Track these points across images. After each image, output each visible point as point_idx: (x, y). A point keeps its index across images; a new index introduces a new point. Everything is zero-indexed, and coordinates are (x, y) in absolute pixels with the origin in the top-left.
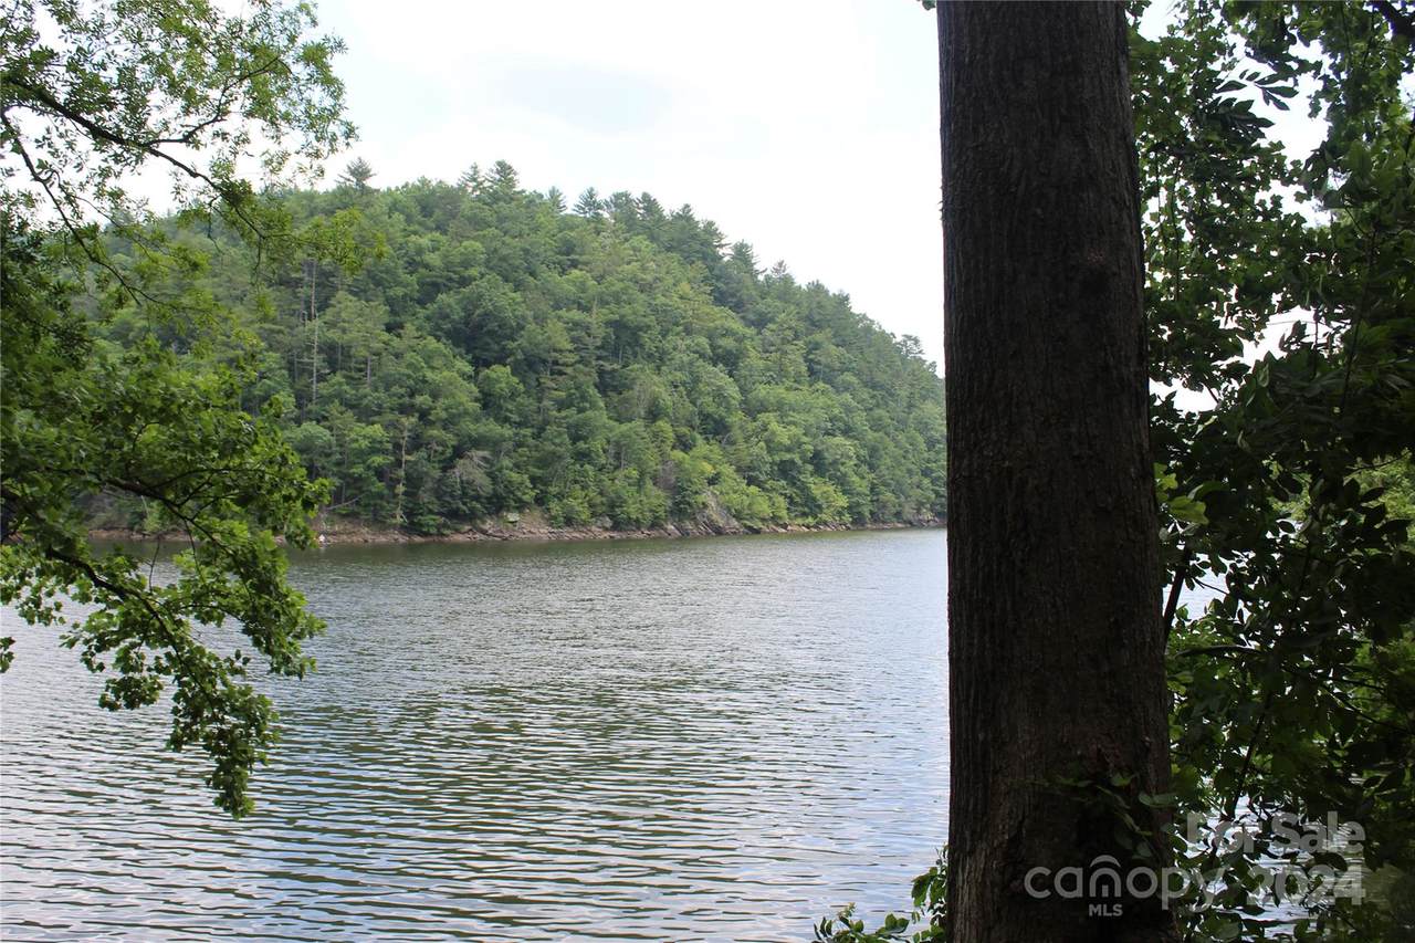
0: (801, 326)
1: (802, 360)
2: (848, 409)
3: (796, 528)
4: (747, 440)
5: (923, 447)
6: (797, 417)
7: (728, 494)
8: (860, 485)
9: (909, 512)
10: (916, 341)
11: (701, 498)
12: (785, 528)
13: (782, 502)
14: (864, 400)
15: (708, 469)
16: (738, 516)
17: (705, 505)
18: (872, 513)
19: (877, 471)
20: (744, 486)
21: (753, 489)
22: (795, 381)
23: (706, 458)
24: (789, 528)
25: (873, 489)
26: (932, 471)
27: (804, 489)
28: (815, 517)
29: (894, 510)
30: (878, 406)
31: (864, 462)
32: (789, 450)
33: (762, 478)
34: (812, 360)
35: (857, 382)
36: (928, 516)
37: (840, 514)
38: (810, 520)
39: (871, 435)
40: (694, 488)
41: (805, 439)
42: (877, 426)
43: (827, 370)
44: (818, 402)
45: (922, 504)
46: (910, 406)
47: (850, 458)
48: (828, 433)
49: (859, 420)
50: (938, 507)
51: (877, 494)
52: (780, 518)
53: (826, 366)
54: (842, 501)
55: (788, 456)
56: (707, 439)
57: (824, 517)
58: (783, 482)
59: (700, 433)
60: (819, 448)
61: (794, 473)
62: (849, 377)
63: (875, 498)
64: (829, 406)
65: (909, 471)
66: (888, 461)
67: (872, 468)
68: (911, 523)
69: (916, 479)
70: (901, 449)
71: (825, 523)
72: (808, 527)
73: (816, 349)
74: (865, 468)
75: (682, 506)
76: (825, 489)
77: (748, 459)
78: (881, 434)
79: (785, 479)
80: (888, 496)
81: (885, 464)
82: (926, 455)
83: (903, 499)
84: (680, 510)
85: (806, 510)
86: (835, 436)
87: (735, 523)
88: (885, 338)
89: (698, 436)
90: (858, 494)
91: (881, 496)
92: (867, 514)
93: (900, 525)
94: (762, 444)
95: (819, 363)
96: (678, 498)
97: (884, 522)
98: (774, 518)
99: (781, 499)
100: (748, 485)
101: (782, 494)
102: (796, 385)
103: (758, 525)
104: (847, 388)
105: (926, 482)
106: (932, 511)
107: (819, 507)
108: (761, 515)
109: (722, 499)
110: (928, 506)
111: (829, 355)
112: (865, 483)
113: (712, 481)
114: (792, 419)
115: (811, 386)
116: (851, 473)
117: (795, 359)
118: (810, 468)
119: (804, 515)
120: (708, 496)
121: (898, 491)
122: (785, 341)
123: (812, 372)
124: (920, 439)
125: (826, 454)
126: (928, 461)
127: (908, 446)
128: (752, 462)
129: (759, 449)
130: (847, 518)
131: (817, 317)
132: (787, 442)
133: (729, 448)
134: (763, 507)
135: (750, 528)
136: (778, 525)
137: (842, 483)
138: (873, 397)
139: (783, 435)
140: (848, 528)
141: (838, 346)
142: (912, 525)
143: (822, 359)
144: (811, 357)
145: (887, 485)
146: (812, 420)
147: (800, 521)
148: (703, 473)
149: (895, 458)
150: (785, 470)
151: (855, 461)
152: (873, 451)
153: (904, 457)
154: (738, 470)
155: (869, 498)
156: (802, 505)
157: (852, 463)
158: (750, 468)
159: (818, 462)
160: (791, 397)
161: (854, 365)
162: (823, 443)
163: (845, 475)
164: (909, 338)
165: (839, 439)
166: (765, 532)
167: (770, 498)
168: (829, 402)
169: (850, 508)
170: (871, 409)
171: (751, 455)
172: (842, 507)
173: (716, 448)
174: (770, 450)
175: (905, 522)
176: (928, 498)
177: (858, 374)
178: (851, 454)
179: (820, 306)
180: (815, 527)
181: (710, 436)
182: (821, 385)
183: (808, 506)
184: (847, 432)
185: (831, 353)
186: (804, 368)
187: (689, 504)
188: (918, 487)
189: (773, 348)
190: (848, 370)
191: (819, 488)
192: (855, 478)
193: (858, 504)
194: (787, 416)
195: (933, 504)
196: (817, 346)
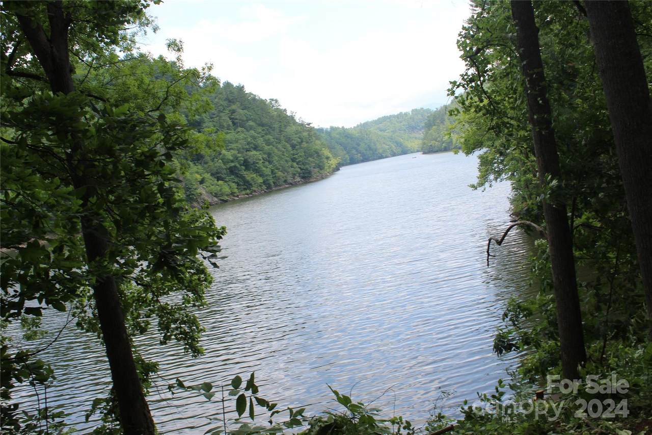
0: (225, 103)
1: (228, 119)
2: (254, 138)
3: (243, 196)
4: (213, 160)
5: (290, 148)
6: (233, 146)
7: (210, 187)
8: (267, 171)
9: (290, 180)
10: (276, 101)
11: (198, 191)
12: (238, 197)
13: (234, 186)
14: (260, 132)
15: (199, 177)
16: (216, 196)
17: (201, 194)
18: (274, 183)
19: (272, 164)
20: (216, 181)
21: (220, 182)
22: (228, 129)
23: (197, 173)
24: (239, 196)
25: (272, 172)
26: (297, 159)
27: (242, 177)
28: (250, 189)
29: (283, 180)
30: (266, 134)
31: (266, 160)
32: (232, 161)
33: (223, 176)
34: (233, 118)
35: (255, 124)
36: (298, 179)
37: (260, 186)
38: (248, 191)
39: (267, 148)
40: (194, 187)
41: (240, 155)
42: (268, 143)
43: (240, 122)
44: (240, 137)
45: (295, 174)
46: (281, 131)
47: (260, 160)
48: (247, 150)
49: (260, 141)
50: (301, 175)
51: (275, 174)
52: (235, 193)
53: (240, 120)
54: (260, 180)
55: (233, 164)
56: (194, 163)
57: (254, 188)
58: (233, 177)
59: (191, 161)
60: (245, 158)
61: (237, 172)
62: (251, 123)
63: (274, 176)
64: (245, 138)
65: (286, 161)
66: (276, 158)
67: (270, 162)
68: (291, 184)
69: (290, 163)
70: (281, 151)
71: (255, 191)
72: (248, 195)
73: (234, 113)
74: (267, 163)
75: (191, 196)
76: (252, 176)
77: (215, 169)
78: (271, 146)
79: (233, 175)
80: (279, 174)
81: (276, 160)
82: (292, 152)
83: (286, 174)
84: (191, 198)
85: (245, 187)
86: (251, 151)
87: (216, 199)
88: (263, 102)
89: (190, 163)
90: (267, 175)
91: (276, 175)
92: (272, 184)
93: (287, 186)
94: (220, 161)
95: (236, 119)
96: (188, 193)
97: (280, 186)
98: (233, 194)
99: (234, 184)
100: (218, 181)
101: (233, 182)
102: (229, 131)
103: (226, 198)
104: (251, 128)
105: (295, 164)
106: (299, 176)
107: (251, 184)
108: (227, 193)
109: (207, 189)
110: (298, 175)
111: (241, 115)
112: (268, 170)
113: (202, 182)
114: (230, 147)
115: (235, 130)
116: (262, 167)
117: (225, 119)
118: (243, 167)
119: (245, 189)
120: (201, 190)
121: (284, 171)
122: (220, 111)
123: (234, 124)
124: (288, 146)
125: (249, 160)
126: (294, 155)
127: (283, 149)
128: (217, 170)
129: (219, 163)
130: (264, 187)
131: (231, 98)
132: (231, 158)
133: (205, 166)
134: (226, 189)
135: (223, 200)
136: (234, 196)
137: (257, 171)
138: (263, 130)
139: (229, 155)
140: (265, 192)
141: (243, 110)
142: (293, 185)
143: (237, 117)
144: (232, 117)
145: (278, 169)
146: (240, 146)
147: (243, 192)
148: (196, 179)
149: (279, 157)
150: (232, 171)
151: (262, 161)
152: (269, 154)
153: (283, 155)
154: (212, 175)
155: (271, 176)
156: (243, 185)
157: (261, 162)
158: (217, 173)
159: (246, 164)
160: (228, 137)
161: (252, 117)
162: (247, 155)
163: (259, 168)
164: (272, 100)
165: (254, 152)
166: (230, 201)
167: (229, 185)
168: (245, 136)
169: (264, 182)
170: (264, 136)
171: (216, 167)
172: (261, 183)
173: (200, 167)
174: (224, 163)
175: (289, 184)
176: (297, 171)
177: (254, 121)
178: (260, 158)
179: (231, 93)
180: (251, 194)
181: (196, 162)
182: (240, 129)
183: (246, 185)
184: (256, 148)
185: (241, 113)
186: (230, 123)
187: (193, 195)
188: (292, 167)
189: (214, 116)
190: (250, 120)
191: (249, 176)
192: (264, 169)
193: (267, 180)
194: (228, 146)
195: (299, 174)
196: (233, 112)
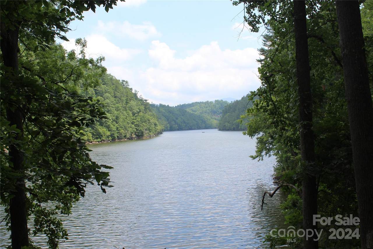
2: (108, 104)
3: (95, 143)
5: (131, 115)
8: (114, 128)
9: (128, 136)
10: (126, 82)
12: (92, 143)
14: (113, 101)
18: (118, 137)
19: (118, 123)
24: (93, 142)
25: (117, 128)
26: (134, 122)
27: (97, 130)
28: (100, 139)
29: (124, 135)
30: (117, 103)
31: (114, 121)
35: (110, 96)
36: (134, 136)
37: (108, 137)
38: (99, 140)
39: (116, 112)
42: (117, 109)
45: (132, 133)
46: (127, 103)
47: (110, 120)
50: (137, 133)
53: (100, 91)
54: (108, 133)
57: (103, 138)
63: (118, 132)
65: (128, 123)
68: (129, 139)
69: (129, 125)
70: (125, 116)
71: (104, 141)
72: (99, 142)
74: (114, 123)
76: (103, 130)
78: (119, 112)
80: (122, 131)
81: (121, 121)
82: (132, 118)
83: (126, 132)
85: (98, 137)
88: (117, 81)
90: (113, 131)
91: (120, 131)
92: (116, 137)
93: (126, 140)
95: (98, 90)
97: (121, 139)
99: (90, 134)
101: (90, 132)
104: (107, 98)
105: (133, 126)
106: (135, 134)
107: (102, 136)
110: (134, 133)
111: (101, 88)
118: (98, 123)
121: (125, 129)
123: (96, 93)
124: (131, 113)
127: (127, 115)
130: (110, 138)
134: (85, 137)
136: (89, 142)
137: (108, 127)
138: (115, 100)
140: (111, 141)
141: (103, 85)
145: (121, 127)
147: (96, 140)
149: (123, 119)
151: (112, 121)
152: (117, 118)
153: (126, 119)
155: (116, 132)
156: (96, 135)
157: (111, 121)
159: (101, 122)
161: (109, 90)
163: (109, 125)
164: (124, 81)
167: (87, 134)
169: (111, 135)
170: (115, 104)
172: (109, 135)
176: (134, 131)
177: (110, 93)
178: (110, 118)
180: (101, 142)
183: (98, 135)
186: (94, 92)
188: (131, 128)
190: (107, 92)
191: (101, 130)
192: (112, 126)
193: (113, 134)
195: (135, 133)
